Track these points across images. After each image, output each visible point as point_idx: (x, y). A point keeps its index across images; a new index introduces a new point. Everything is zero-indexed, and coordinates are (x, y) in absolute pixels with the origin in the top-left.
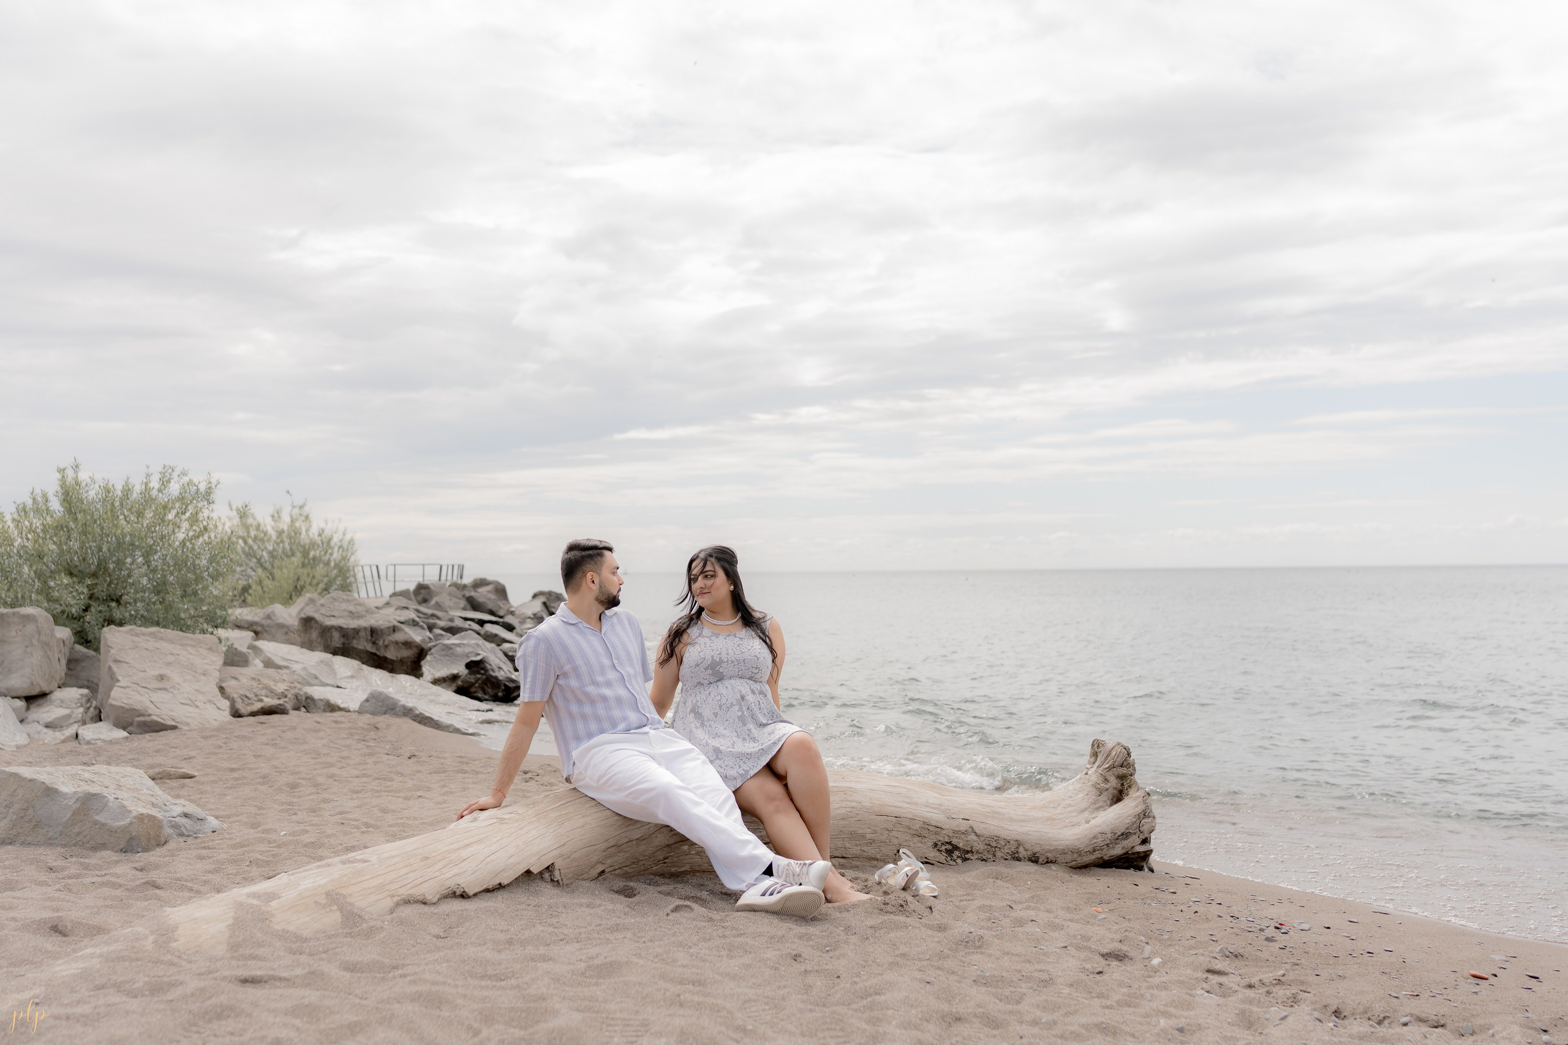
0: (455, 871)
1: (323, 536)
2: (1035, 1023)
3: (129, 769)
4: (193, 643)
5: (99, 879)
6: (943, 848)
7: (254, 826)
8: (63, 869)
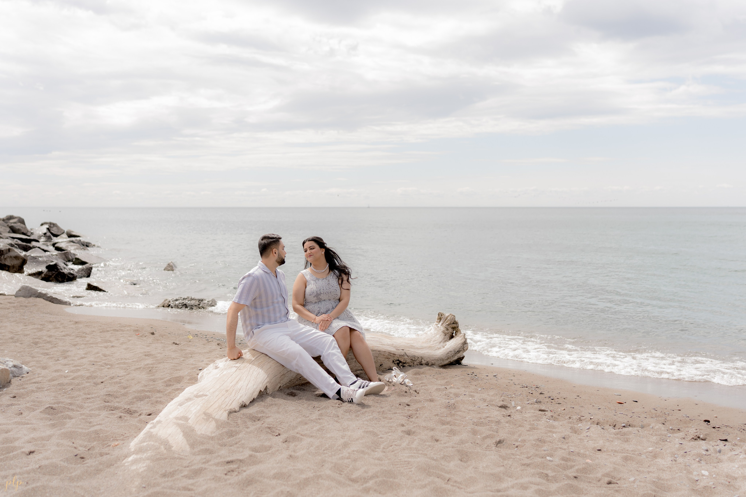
0: (240, 395)
6: (396, 362)
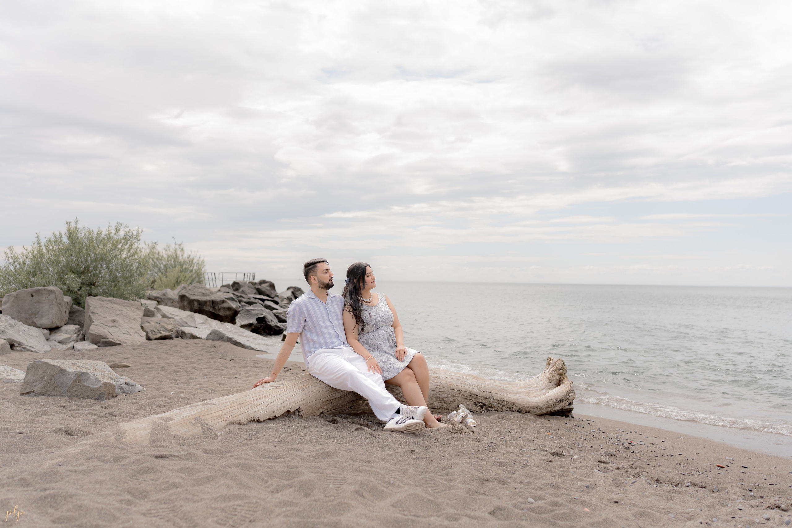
0: (255, 409)
1: (190, 258)
2: (522, 483)
3: (99, 362)
4: (129, 305)
5: (86, 412)
6: (479, 405)
7: (158, 389)
8: (69, 407)
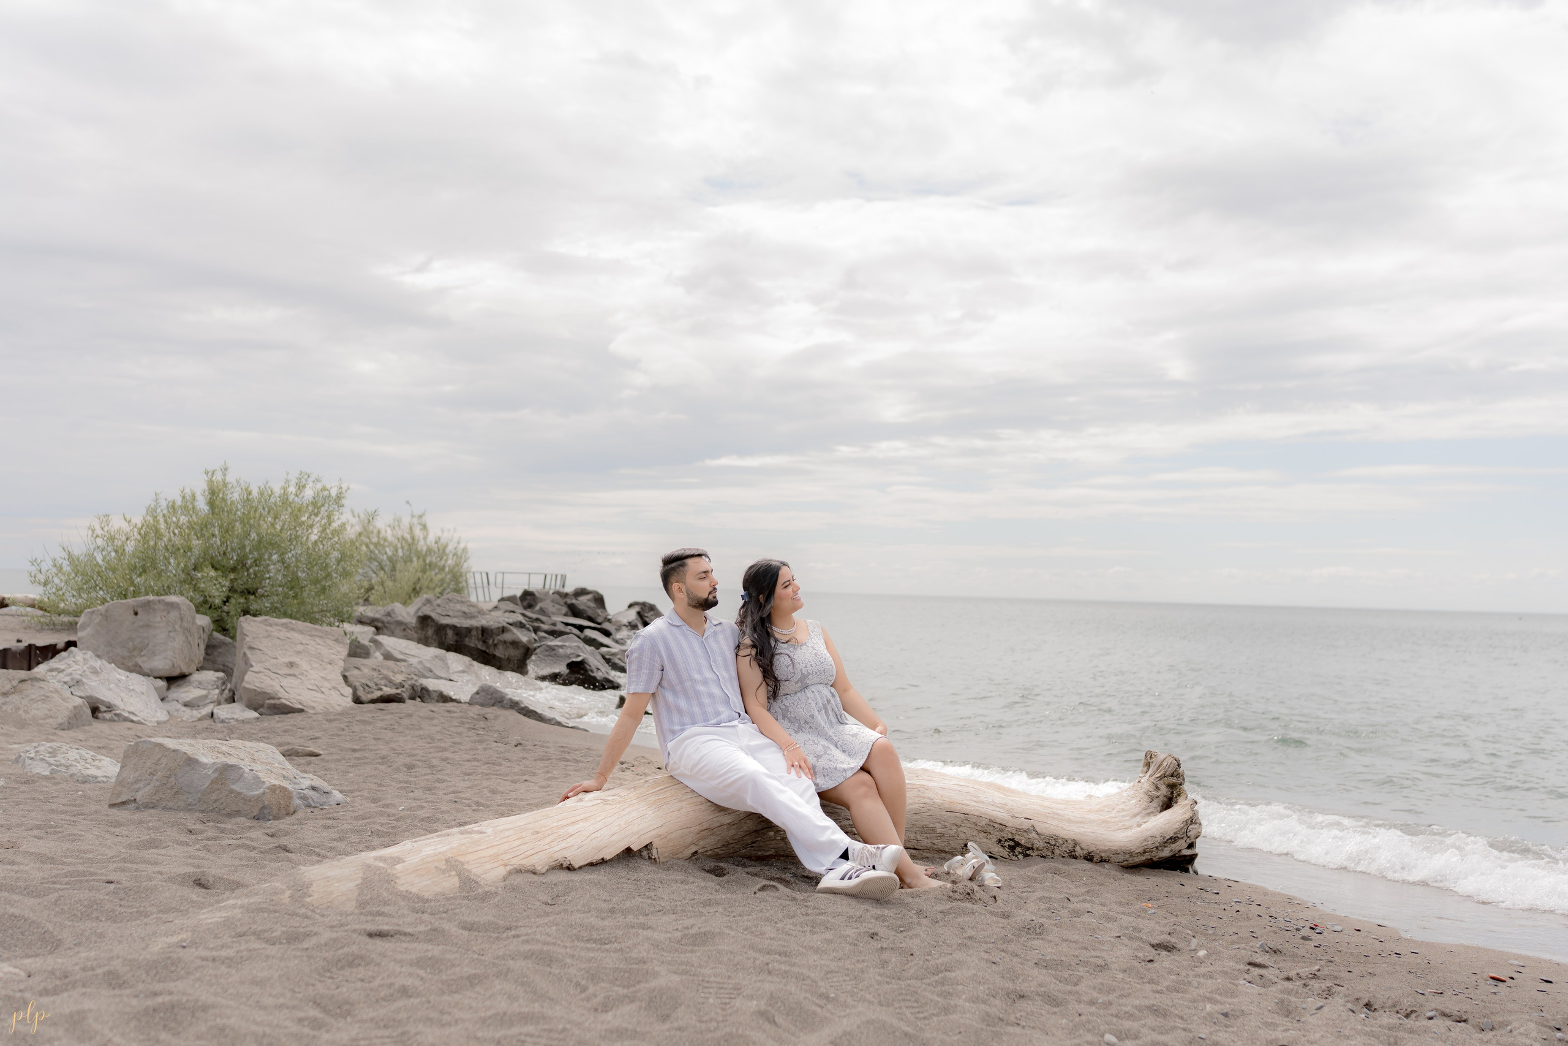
0: (563, 845)
1: (440, 544)
2: (1092, 1003)
3: (262, 744)
4: (321, 634)
5: (235, 842)
6: (1006, 844)
7: (375, 801)
8: (202, 832)
